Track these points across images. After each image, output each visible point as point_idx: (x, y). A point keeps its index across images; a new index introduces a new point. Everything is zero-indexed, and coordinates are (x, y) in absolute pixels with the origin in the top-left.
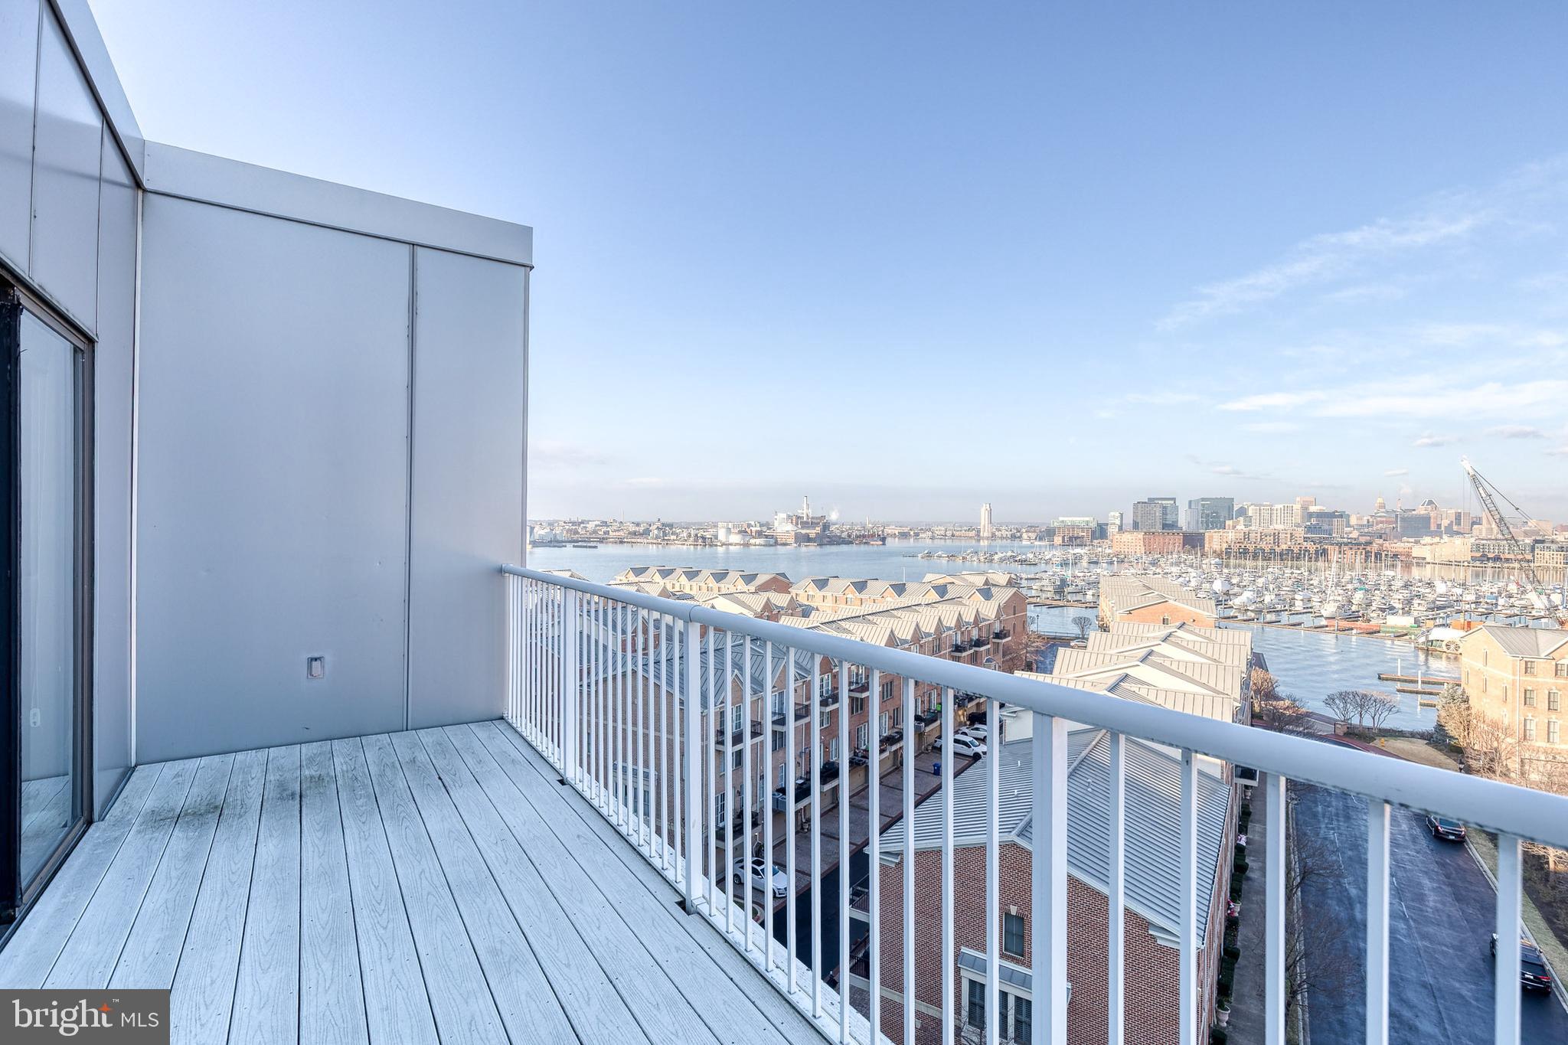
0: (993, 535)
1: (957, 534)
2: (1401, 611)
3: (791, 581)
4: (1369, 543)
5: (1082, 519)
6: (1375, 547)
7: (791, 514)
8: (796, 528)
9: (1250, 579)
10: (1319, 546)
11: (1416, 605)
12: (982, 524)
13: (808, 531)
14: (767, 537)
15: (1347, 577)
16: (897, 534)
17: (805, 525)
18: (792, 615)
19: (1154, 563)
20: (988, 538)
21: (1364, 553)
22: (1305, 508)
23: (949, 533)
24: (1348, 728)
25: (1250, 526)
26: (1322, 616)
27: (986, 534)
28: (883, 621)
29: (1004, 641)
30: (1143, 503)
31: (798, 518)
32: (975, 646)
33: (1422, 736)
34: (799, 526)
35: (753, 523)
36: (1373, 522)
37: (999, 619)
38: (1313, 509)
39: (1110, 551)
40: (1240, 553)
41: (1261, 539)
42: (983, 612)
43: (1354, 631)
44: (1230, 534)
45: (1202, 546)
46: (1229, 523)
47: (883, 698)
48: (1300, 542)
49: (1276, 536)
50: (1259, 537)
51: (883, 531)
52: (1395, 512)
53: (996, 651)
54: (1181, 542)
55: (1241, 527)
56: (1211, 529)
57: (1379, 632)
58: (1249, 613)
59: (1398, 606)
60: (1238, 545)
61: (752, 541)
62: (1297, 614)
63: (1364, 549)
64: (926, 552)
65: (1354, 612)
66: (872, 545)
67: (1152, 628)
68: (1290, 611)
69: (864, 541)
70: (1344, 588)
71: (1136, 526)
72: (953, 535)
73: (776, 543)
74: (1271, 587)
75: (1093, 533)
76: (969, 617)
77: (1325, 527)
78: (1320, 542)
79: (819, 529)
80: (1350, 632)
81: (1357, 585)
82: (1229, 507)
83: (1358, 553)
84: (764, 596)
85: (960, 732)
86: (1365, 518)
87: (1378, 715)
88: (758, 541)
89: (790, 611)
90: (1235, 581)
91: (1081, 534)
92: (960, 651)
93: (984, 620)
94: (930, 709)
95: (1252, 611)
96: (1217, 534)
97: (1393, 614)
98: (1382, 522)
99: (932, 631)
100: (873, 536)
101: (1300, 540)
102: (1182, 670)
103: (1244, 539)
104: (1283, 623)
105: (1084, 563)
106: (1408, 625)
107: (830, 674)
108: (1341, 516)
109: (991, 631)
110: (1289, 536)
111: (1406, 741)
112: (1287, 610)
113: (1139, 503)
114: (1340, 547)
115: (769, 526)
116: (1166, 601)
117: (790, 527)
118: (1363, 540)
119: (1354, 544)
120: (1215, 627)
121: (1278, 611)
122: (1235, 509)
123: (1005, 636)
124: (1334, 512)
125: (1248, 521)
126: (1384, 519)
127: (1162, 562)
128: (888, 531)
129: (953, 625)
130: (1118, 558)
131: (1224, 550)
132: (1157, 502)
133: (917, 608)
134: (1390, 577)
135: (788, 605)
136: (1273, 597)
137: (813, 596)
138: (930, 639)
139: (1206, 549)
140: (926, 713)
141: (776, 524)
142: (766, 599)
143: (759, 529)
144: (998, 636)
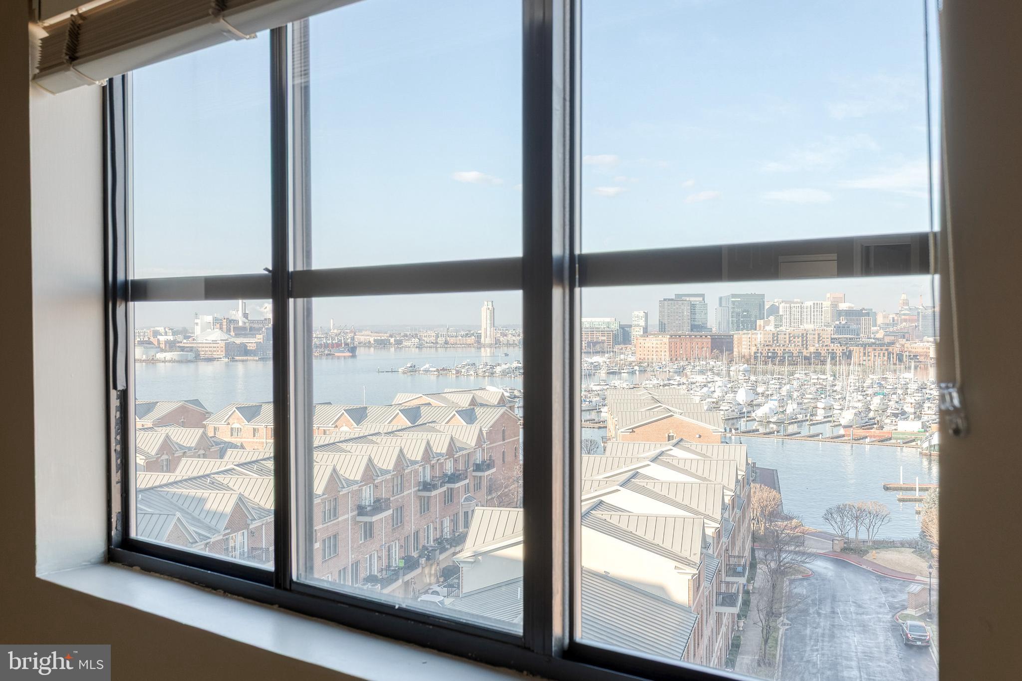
0: (497, 342)
1: (452, 340)
2: (912, 416)
3: (209, 410)
4: (892, 343)
5: (602, 319)
6: (896, 349)
7: (219, 316)
8: (226, 337)
9: (776, 386)
10: (845, 348)
11: (926, 409)
12: (484, 326)
13: (245, 340)
14: (182, 349)
15: (868, 382)
16: (372, 342)
17: (240, 331)
18: (205, 456)
19: (681, 371)
20: (490, 346)
21: (886, 354)
22: (834, 305)
23: (441, 340)
24: (845, 543)
25: (781, 326)
26: (841, 425)
27: (488, 341)
28: (326, 457)
29: (486, 473)
30: (669, 300)
31: (230, 321)
32: (449, 482)
33: (910, 544)
34: (232, 333)
35: (161, 330)
36: (898, 320)
37: (481, 446)
38: (843, 306)
39: (633, 359)
40: (769, 357)
41: (790, 341)
42: (461, 438)
43: (868, 440)
44: (759, 336)
45: (731, 350)
46: (760, 322)
47: (325, 557)
48: (828, 344)
49: (804, 336)
50: (787, 339)
51: (353, 339)
52: (918, 308)
53: (478, 487)
54: (710, 346)
55: (771, 328)
56: (742, 330)
57: (890, 439)
58: (772, 425)
59: (909, 409)
60: (767, 348)
61: (160, 356)
62: (817, 424)
63: (887, 350)
64: (409, 365)
65: (871, 419)
66: (339, 357)
67: (647, 447)
68: (811, 420)
69: (326, 352)
70: (864, 393)
71: (663, 328)
72: (446, 343)
73: (197, 358)
74: (795, 394)
75: (615, 337)
76: (440, 446)
77: (854, 326)
78: (847, 344)
79: (261, 336)
80: (863, 441)
81: (877, 389)
82: (760, 305)
83: (882, 355)
84: (162, 432)
85: (430, 591)
86: (891, 316)
87: (872, 527)
88: (168, 356)
89: (202, 452)
90: (760, 389)
91: (601, 338)
92: (429, 490)
93: (461, 449)
94: (389, 566)
95: (774, 423)
96: (746, 336)
97: (904, 419)
98: (905, 320)
99: (391, 467)
100: (338, 345)
101: (827, 342)
102: (664, 492)
103: (773, 341)
104: (803, 434)
105: (603, 374)
106: (916, 430)
107: (245, 531)
108: (868, 314)
109: (471, 463)
110: (816, 336)
111: (896, 551)
112: (807, 420)
113: (665, 300)
114: (865, 349)
115: (186, 333)
116: (672, 416)
117: (217, 335)
118: (887, 340)
119: (879, 344)
120: (722, 442)
121: (799, 422)
122: (767, 307)
123: (489, 466)
124: (862, 310)
125: (779, 319)
126: (907, 317)
127: (688, 370)
128: (360, 338)
129: (419, 458)
130: (640, 366)
131: (753, 354)
132: (684, 298)
133: (374, 438)
134: (908, 380)
135: (198, 444)
136: (795, 406)
137: (239, 430)
138: (388, 477)
139: (735, 353)
140: (384, 572)
141: (198, 330)
142: (163, 436)
143: (171, 338)
144: (478, 468)
